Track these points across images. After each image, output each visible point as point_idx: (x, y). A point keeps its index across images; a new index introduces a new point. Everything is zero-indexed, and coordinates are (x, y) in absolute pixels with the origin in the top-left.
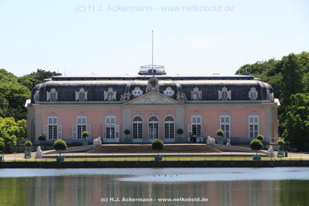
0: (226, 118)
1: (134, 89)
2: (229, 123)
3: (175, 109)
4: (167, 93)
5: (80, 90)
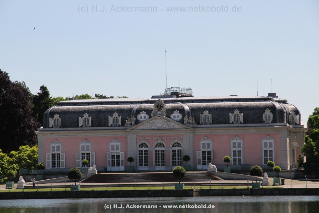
0: (238, 143)
1: (140, 113)
2: (242, 148)
3: (182, 134)
4: (175, 117)
5: (84, 115)
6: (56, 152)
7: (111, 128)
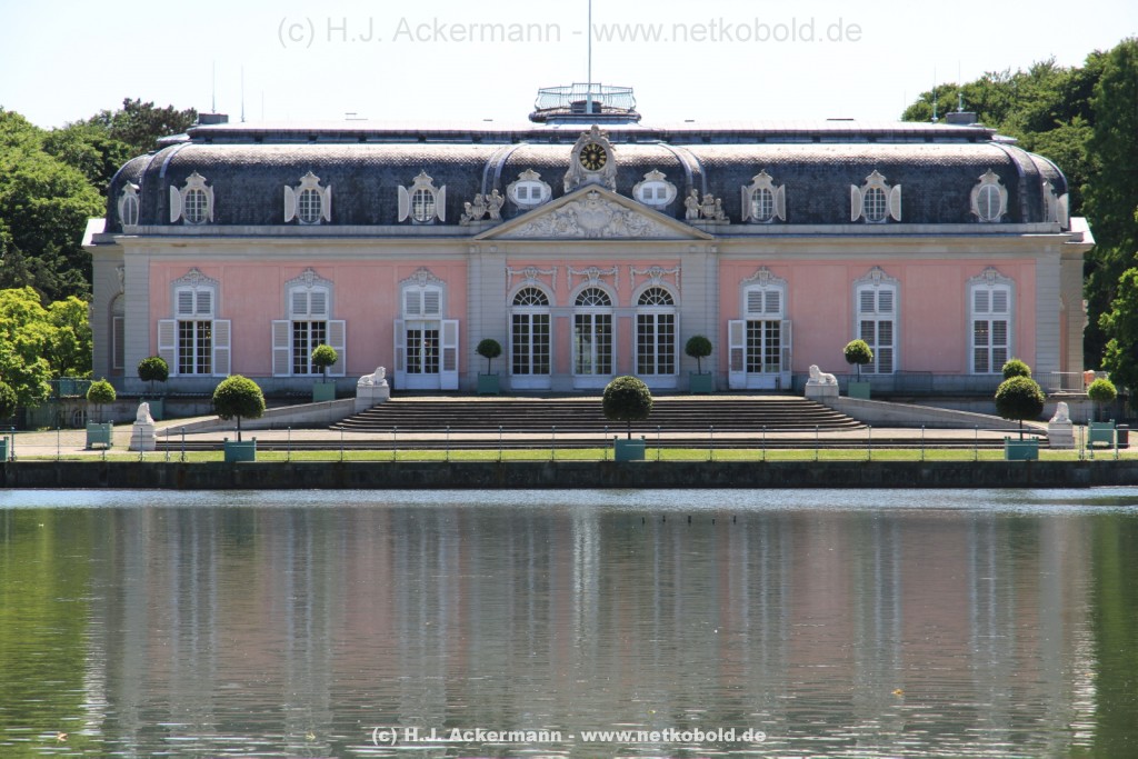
0: (881, 293)
1: (517, 179)
2: (894, 312)
3: (678, 257)
4: (648, 195)
5: (304, 180)
6: (194, 317)
7: (406, 229)
